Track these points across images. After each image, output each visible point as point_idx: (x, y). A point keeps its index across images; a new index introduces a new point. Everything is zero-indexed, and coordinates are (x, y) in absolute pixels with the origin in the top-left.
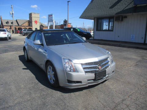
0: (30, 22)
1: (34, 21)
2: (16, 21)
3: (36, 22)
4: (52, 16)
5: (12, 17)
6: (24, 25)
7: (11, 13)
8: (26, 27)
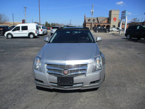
0: (109, 20)
1: (113, 18)
2: (97, 18)
3: (115, 19)
4: (125, 12)
5: (92, 15)
6: (104, 22)
7: (91, 11)
8: (104, 24)
